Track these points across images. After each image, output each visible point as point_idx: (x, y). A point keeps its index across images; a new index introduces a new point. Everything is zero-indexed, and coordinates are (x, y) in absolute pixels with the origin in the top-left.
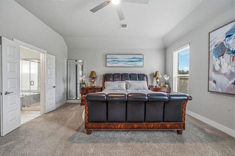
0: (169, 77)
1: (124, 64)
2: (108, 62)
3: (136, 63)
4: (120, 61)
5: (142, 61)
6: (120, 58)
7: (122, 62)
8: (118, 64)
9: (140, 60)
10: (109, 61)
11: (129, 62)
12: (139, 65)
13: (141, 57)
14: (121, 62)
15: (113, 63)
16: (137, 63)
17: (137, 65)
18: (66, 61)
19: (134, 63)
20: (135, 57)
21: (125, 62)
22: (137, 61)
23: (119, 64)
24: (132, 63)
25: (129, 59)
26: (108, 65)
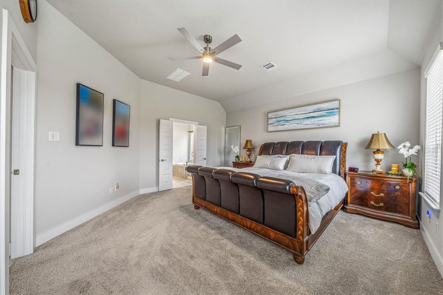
0: (417, 147)
1: (296, 125)
2: (271, 124)
3: (320, 120)
4: (288, 119)
5: (335, 115)
6: (289, 114)
7: (293, 122)
8: (286, 126)
9: (332, 112)
10: (271, 122)
11: (305, 120)
12: (328, 122)
13: (335, 105)
14: (290, 122)
15: (277, 125)
16: (324, 120)
17: (323, 124)
18: (224, 129)
19: (316, 119)
20: (318, 109)
21: (298, 121)
22: (324, 116)
23: (288, 126)
24: (313, 120)
25: (305, 115)
26: (271, 128)
